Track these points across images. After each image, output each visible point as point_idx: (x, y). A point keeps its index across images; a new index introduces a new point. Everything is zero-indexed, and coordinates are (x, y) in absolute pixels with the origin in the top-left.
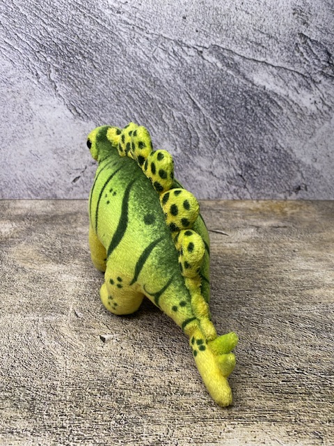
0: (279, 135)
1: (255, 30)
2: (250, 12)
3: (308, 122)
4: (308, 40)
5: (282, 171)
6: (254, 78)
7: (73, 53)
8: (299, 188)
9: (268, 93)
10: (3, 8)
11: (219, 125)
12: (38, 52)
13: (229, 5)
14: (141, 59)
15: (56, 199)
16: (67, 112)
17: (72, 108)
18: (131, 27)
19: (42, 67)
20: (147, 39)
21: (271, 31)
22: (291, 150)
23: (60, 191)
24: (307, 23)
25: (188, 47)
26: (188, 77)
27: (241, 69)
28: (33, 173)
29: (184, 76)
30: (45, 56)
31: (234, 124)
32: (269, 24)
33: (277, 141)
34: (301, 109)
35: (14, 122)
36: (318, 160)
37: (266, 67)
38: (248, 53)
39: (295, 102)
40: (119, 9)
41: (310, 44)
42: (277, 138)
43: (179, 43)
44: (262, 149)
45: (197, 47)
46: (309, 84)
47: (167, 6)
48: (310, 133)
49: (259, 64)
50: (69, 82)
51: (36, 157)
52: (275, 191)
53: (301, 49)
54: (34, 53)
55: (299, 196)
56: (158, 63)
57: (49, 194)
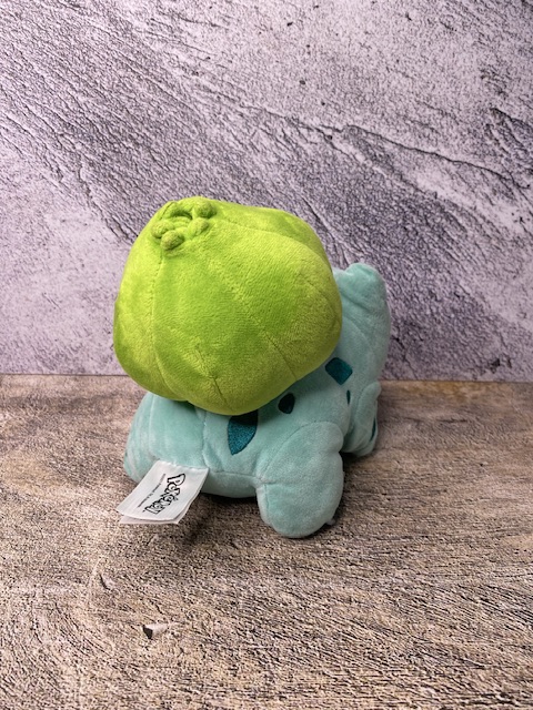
0: (462, 273)
1: (418, 102)
2: (411, 75)
3: (510, 251)
4: (507, 119)
5: (468, 333)
6: (419, 181)
7: (119, 137)
8: (497, 363)
9: (442, 203)
10: (6, 65)
11: (361, 254)
12: (62, 135)
13: (376, 63)
14: (231, 148)
15: (82, 374)
16: (107, 232)
17: (115, 225)
18: (215, 97)
19: (67, 159)
20: (242, 115)
21: (445, 105)
22: (483, 298)
23: (91, 363)
24: (505, 93)
25: (309, 129)
26: (308, 179)
27: (397, 165)
28: (47, 331)
29: (301, 176)
30: (73, 141)
31: (384, 254)
32: (441, 94)
33: (458, 281)
34: (498, 231)
35: (17, 247)
36: (528, 316)
37: (437, 161)
38: (407, 139)
39: (488, 218)
40: (196, 68)
41: (510, 125)
42: (458, 278)
43: (293, 122)
44: (432, 295)
45: (324, 129)
46: (510, 190)
47: (275, 64)
48: (514, 270)
49: (427, 156)
50: (112, 184)
51: (52, 304)
52: (456, 367)
53: (495, 133)
54: (56, 137)
55: (498, 375)
56: (259, 155)
57: (72, 367)
